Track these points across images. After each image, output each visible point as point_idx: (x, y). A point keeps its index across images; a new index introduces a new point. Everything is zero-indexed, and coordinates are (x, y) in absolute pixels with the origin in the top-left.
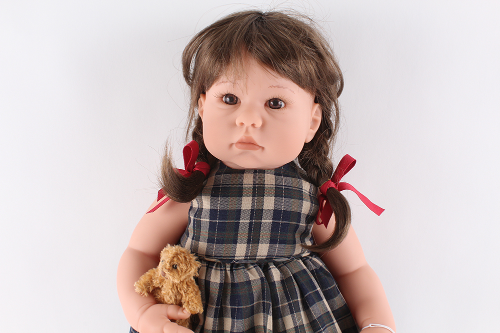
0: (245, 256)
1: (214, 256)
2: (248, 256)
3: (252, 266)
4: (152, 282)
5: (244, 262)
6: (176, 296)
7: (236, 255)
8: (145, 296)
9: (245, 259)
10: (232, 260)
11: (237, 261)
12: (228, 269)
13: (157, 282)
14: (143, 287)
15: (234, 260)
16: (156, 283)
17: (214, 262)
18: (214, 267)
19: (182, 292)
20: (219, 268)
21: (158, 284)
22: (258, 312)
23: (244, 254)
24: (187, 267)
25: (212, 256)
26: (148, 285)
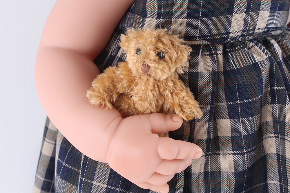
0: (243, 31)
1: (199, 37)
2: (245, 31)
3: (252, 44)
4: (114, 86)
5: (242, 39)
6: (157, 100)
7: (232, 30)
8: (109, 108)
9: (242, 36)
10: (225, 39)
11: (232, 39)
12: (220, 52)
13: (123, 85)
14: (103, 95)
15: (228, 37)
16: (121, 87)
17: (199, 45)
18: (200, 52)
19: (167, 92)
20: (207, 53)
21: (125, 88)
22: (265, 104)
23: (241, 29)
24: (177, 54)
25: (196, 37)
26: (109, 91)
